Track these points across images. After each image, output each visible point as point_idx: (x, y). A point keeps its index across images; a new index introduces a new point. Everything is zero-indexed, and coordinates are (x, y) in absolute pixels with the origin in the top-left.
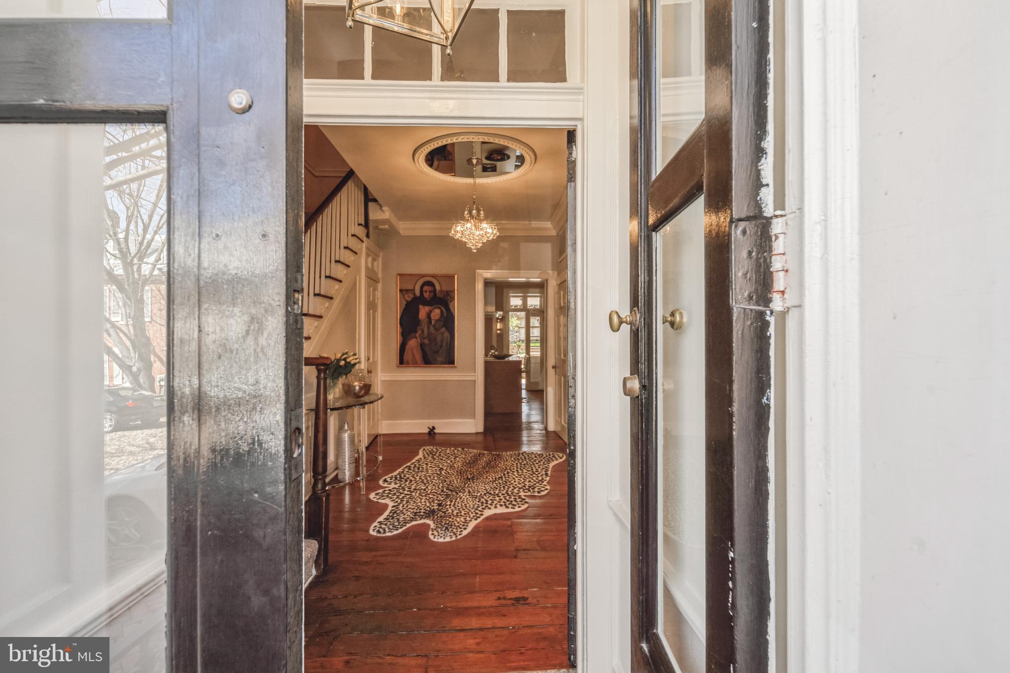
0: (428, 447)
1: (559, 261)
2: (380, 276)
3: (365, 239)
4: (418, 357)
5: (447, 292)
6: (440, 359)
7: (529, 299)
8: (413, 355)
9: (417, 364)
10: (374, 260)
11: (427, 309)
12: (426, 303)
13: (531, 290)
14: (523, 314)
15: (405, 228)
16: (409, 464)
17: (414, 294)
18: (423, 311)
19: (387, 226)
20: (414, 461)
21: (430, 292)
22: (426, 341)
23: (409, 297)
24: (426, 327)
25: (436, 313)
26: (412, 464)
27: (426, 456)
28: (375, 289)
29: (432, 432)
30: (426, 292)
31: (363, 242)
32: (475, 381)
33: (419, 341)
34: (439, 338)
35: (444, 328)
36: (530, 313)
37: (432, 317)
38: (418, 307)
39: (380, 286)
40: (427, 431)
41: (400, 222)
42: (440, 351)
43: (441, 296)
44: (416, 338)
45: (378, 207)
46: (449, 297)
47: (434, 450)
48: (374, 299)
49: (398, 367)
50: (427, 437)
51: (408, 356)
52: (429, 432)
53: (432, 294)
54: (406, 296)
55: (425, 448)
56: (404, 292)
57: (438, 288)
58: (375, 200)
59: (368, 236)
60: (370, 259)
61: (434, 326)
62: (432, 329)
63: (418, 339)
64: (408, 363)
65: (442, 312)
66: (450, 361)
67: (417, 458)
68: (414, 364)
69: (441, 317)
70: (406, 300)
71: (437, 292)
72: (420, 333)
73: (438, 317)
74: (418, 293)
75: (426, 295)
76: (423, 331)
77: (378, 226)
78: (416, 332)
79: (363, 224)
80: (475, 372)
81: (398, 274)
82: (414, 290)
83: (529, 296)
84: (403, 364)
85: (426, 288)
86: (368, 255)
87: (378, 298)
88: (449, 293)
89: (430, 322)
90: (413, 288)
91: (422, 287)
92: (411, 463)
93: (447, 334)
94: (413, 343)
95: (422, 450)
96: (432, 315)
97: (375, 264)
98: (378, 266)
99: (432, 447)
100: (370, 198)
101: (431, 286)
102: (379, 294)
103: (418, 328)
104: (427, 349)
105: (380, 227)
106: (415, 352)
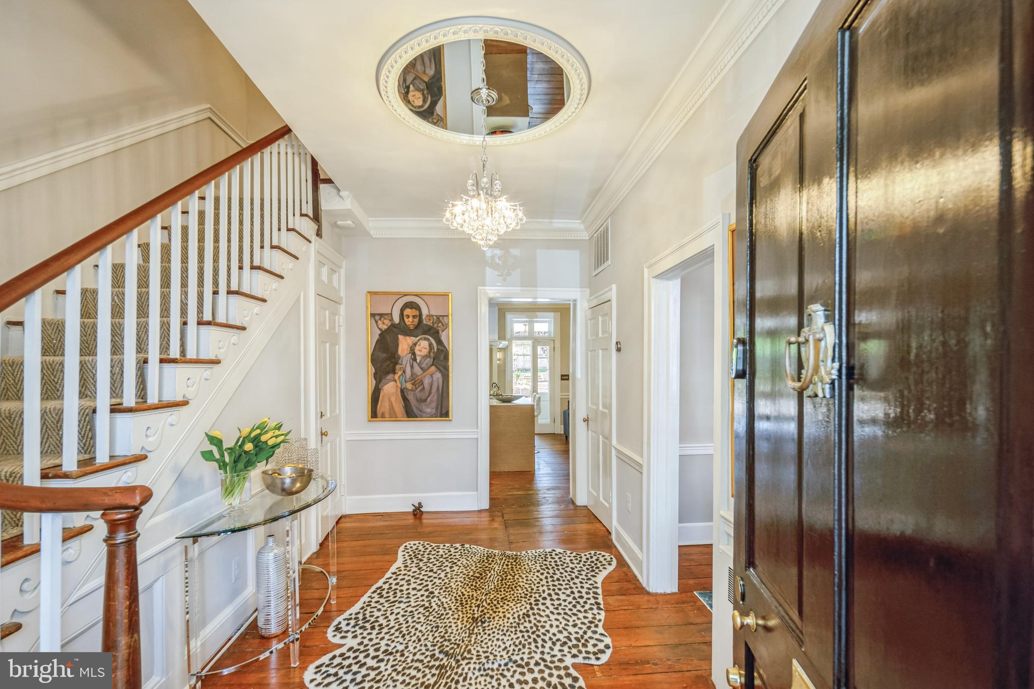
0: (412, 543)
1: (594, 274)
2: (342, 294)
3: (313, 238)
4: (399, 407)
5: (438, 317)
6: (428, 410)
7: (536, 324)
8: (391, 405)
9: (397, 418)
10: (332, 271)
11: (411, 340)
12: (408, 332)
13: (539, 314)
14: (530, 342)
15: (377, 226)
16: (380, 583)
17: (392, 320)
18: (404, 343)
19: (349, 222)
20: (388, 575)
21: (414, 317)
22: (409, 386)
23: (384, 325)
24: (408, 364)
25: (423, 347)
26: (385, 583)
27: (409, 562)
28: (334, 313)
29: (418, 512)
30: (408, 317)
31: (310, 242)
32: (477, 439)
33: (399, 385)
34: (427, 382)
35: (433, 368)
36: (537, 341)
37: (417, 353)
38: (398, 338)
39: (342, 309)
40: (411, 509)
41: (370, 219)
42: (428, 400)
43: (430, 323)
44: (395, 381)
45: (335, 191)
46: (440, 324)
47: (421, 548)
48: (332, 327)
49: (369, 421)
50: (411, 520)
51: (383, 406)
52: (414, 511)
53: (416, 320)
54: (379, 322)
55: (407, 544)
56: (377, 318)
57: (425, 312)
58: (329, 181)
59: (319, 234)
60: (325, 270)
61: (419, 365)
62: (417, 369)
63: (398, 382)
64: (383, 416)
65: (431, 345)
66: (443, 412)
67: (393, 569)
68: (393, 416)
69: (429, 352)
70: (380, 329)
71: (424, 317)
72: (400, 373)
73: (425, 352)
74: (397, 320)
75: (408, 321)
76: (404, 372)
77: (336, 222)
78: (394, 372)
79: (311, 214)
80: (478, 428)
81: (369, 292)
82: (391, 314)
83: (537, 322)
84: (376, 417)
85: (408, 311)
86: (320, 264)
87: (340, 326)
88: (441, 318)
89: (415, 359)
90: (390, 312)
91: (402, 310)
92: (383, 580)
93: (438, 375)
94: (390, 388)
95: (402, 548)
96: (417, 348)
97: (335, 277)
98: (340, 281)
99: (417, 542)
100: (322, 177)
101: (416, 309)
102: (341, 320)
103: (398, 367)
104: (410, 397)
105: (339, 223)
106: (393, 399)
